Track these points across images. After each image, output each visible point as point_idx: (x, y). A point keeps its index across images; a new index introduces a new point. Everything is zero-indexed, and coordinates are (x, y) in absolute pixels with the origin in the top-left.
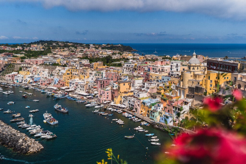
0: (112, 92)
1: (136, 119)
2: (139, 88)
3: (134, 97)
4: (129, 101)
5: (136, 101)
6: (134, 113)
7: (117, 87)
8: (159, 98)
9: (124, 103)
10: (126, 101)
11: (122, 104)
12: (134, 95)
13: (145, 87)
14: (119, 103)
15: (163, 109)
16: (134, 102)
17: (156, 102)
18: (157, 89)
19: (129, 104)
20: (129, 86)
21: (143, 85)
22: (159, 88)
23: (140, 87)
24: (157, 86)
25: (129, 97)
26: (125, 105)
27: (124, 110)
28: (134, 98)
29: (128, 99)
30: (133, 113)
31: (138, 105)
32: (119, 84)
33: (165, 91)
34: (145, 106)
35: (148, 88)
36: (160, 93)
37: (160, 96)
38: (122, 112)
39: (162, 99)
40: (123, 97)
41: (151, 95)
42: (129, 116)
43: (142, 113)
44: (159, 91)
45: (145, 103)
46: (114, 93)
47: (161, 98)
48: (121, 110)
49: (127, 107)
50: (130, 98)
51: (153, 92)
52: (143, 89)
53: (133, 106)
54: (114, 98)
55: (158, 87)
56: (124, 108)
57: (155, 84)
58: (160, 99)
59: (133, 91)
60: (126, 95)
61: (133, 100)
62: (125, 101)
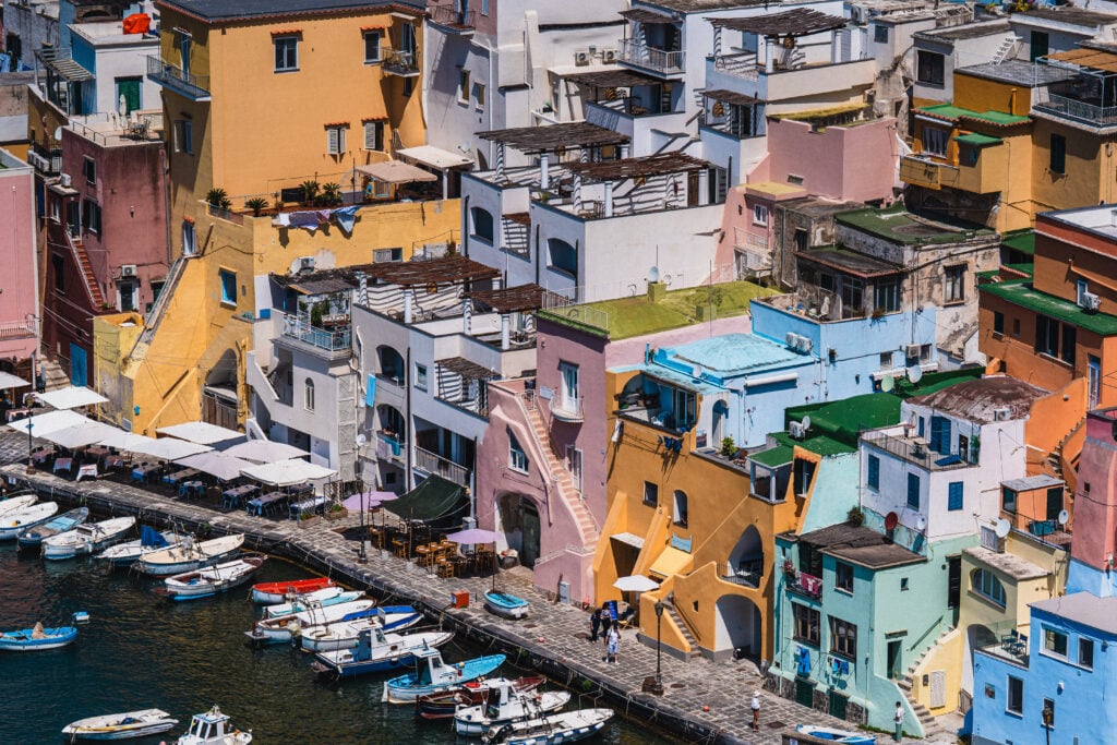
0: (56, 197)
1: (510, 710)
2: (571, 111)
3: (482, 291)
4: (392, 364)
5: (513, 364)
6: (483, 586)
7: (151, 95)
8: (957, 301)
9: (281, 414)
10: (322, 365)
11: (252, 421)
12: (479, 253)
13: (690, 102)
14: (196, 397)
15: (1033, 508)
16: (475, 379)
17: (888, 375)
18: (922, 131)
19: (393, 421)
20: (374, 73)
21: (643, 56)
22: (941, 101)
23: (592, 88)
24: (911, 63)
25: (388, 299)
26: (300, 440)
27: (285, 530)
28: (483, 309)
29: (368, 336)
30: (463, 601)
31: (563, 436)
32: (181, 44)
33: (1057, 168)
34: (690, 445)
35: (742, 116)
36: (971, 211)
37: (963, 254)
38: (248, 580)
39: (1002, 316)
40: (263, 297)
41: (802, 237)
42: (379, 653)
43: (627, 596)
44: (946, 173)
45: (688, 398)
46: (91, 217)
47: (988, 298)
48: (231, 542)
49: (353, 488)
50: (407, 305)
51: (837, 185)
52: (644, 138)
53: (469, 446)
54: (101, 323)
55: (921, 92)
56: (285, 502)
57: (882, 35)
58: (971, 311)
59: (457, 173)
60: (326, 252)
61: (453, 349)
62: (300, 374)
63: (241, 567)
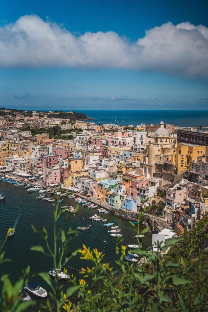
0: (61, 172)
1: (91, 206)
2: (95, 166)
3: (89, 178)
4: (83, 183)
5: (91, 183)
6: (89, 197)
7: (67, 165)
8: (120, 178)
9: (76, 186)
10: (79, 183)
11: (74, 187)
12: (89, 175)
13: (103, 165)
14: (70, 185)
15: (125, 192)
16: (89, 184)
17: (116, 183)
18: (118, 167)
19: (83, 187)
20: (82, 163)
21: (100, 162)
22: (119, 165)
23: (96, 164)
24: (117, 163)
25: (83, 178)
26: (77, 188)
27: (76, 194)
28: (89, 179)
29: (82, 181)
30: (88, 199)
31: (94, 187)
32: (69, 162)
33: (127, 169)
34: (103, 188)
35: (106, 166)
36: (121, 172)
37: (121, 175)
38: (75, 197)
39: (123, 179)
40: (75, 178)
41: (110, 174)
42: (82, 202)
43: (99, 198)
44: (120, 170)
45: (103, 185)
46: (63, 173)
47: (122, 178)
48: (73, 195)
49: (81, 191)
50: (84, 179)
51: (112, 171)
52: (100, 168)
53: (88, 188)
54: (64, 180)
55: (118, 165)
56: (76, 192)
57: (115, 161)
58: (121, 179)
59: (87, 170)
60: (79, 176)
61: (87, 182)
62: (77, 183)
63: (74, 197)
